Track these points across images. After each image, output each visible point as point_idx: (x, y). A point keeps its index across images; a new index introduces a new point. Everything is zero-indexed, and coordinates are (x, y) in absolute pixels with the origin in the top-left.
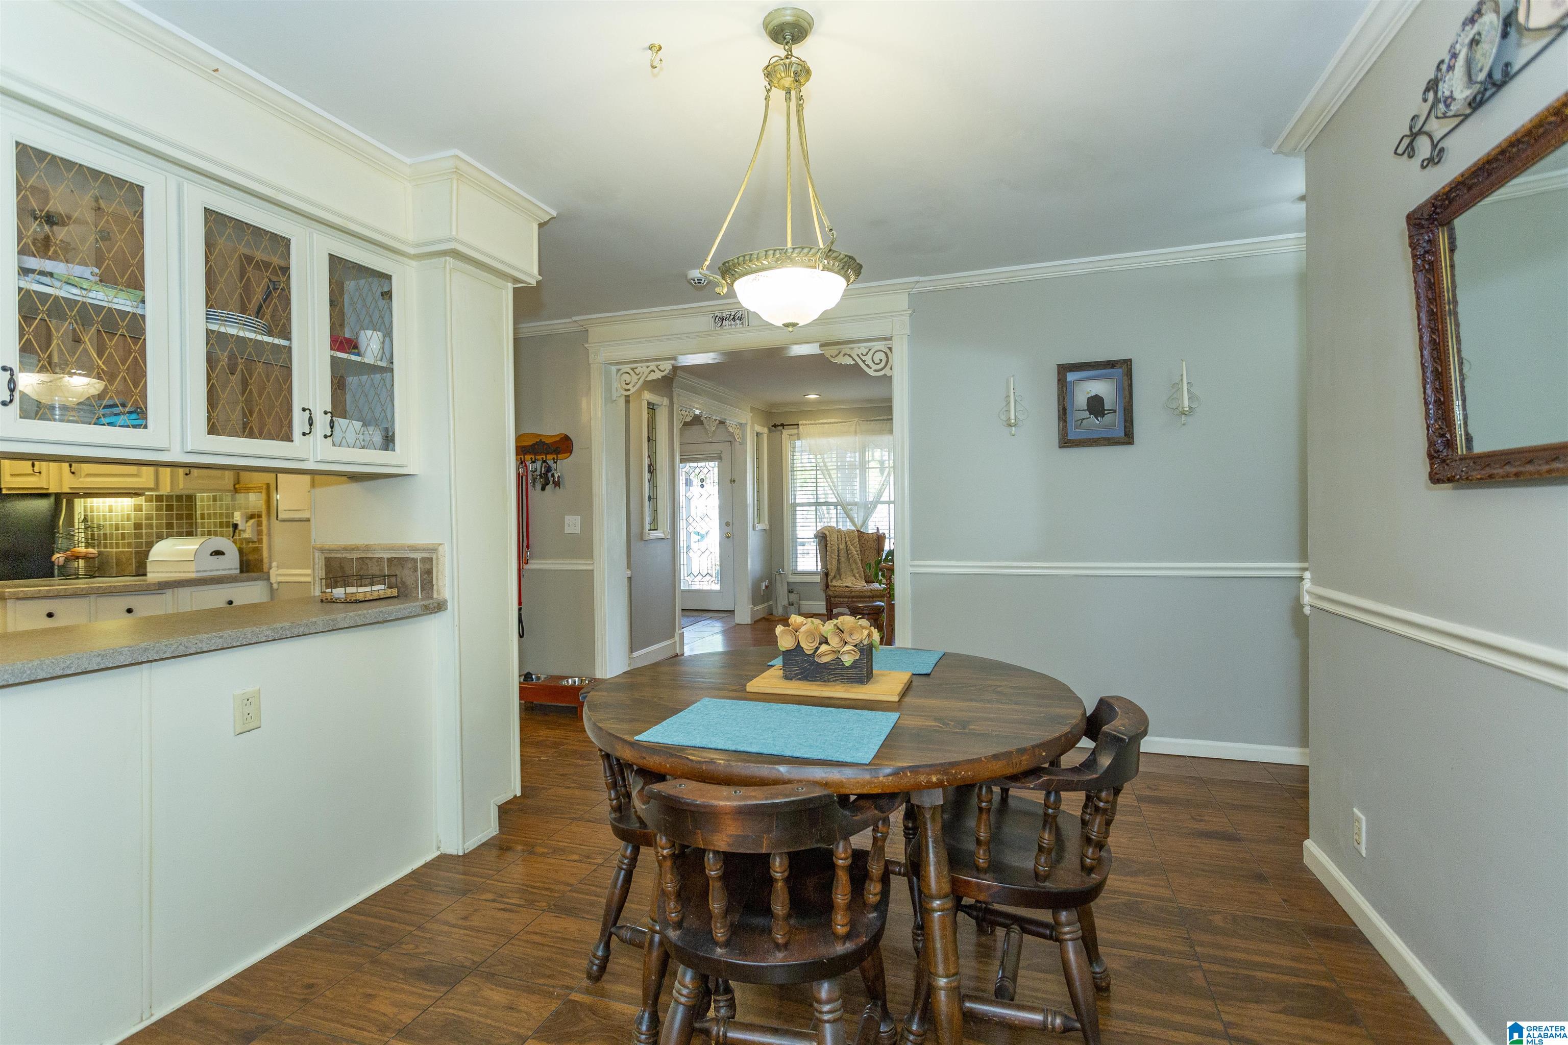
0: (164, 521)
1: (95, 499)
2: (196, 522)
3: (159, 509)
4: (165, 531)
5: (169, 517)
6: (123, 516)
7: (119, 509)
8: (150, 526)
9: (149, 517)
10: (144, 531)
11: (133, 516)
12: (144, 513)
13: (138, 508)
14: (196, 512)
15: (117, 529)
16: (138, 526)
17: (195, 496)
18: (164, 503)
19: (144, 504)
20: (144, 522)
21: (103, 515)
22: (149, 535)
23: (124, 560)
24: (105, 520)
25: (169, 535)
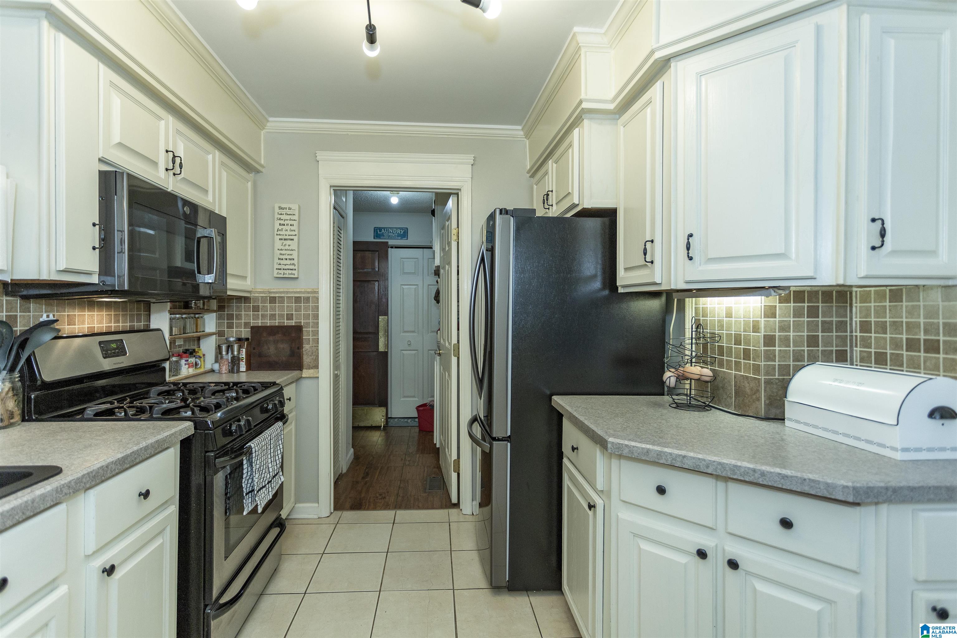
0: (805, 334)
1: (709, 299)
2: (851, 336)
3: (798, 313)
4: (806, 349)
5: (812, 327)
6: (746, 323)
7: (741, 313)
8: (785, 341)
9: (784, 328)
10: (777, 348)
11: (762, 326)
12: (777, 319)
13: (770, 312)
14: (851, 319)
15: (738, 342)
16: (769, 340)
17: (851, 293)
18: (806, 305)
19: (778, 305)
20: (777, 334)
21: (719, 321)
22: (784, 355)
23: (748, 390)
24: (721, 327)
25: (813, 360)
